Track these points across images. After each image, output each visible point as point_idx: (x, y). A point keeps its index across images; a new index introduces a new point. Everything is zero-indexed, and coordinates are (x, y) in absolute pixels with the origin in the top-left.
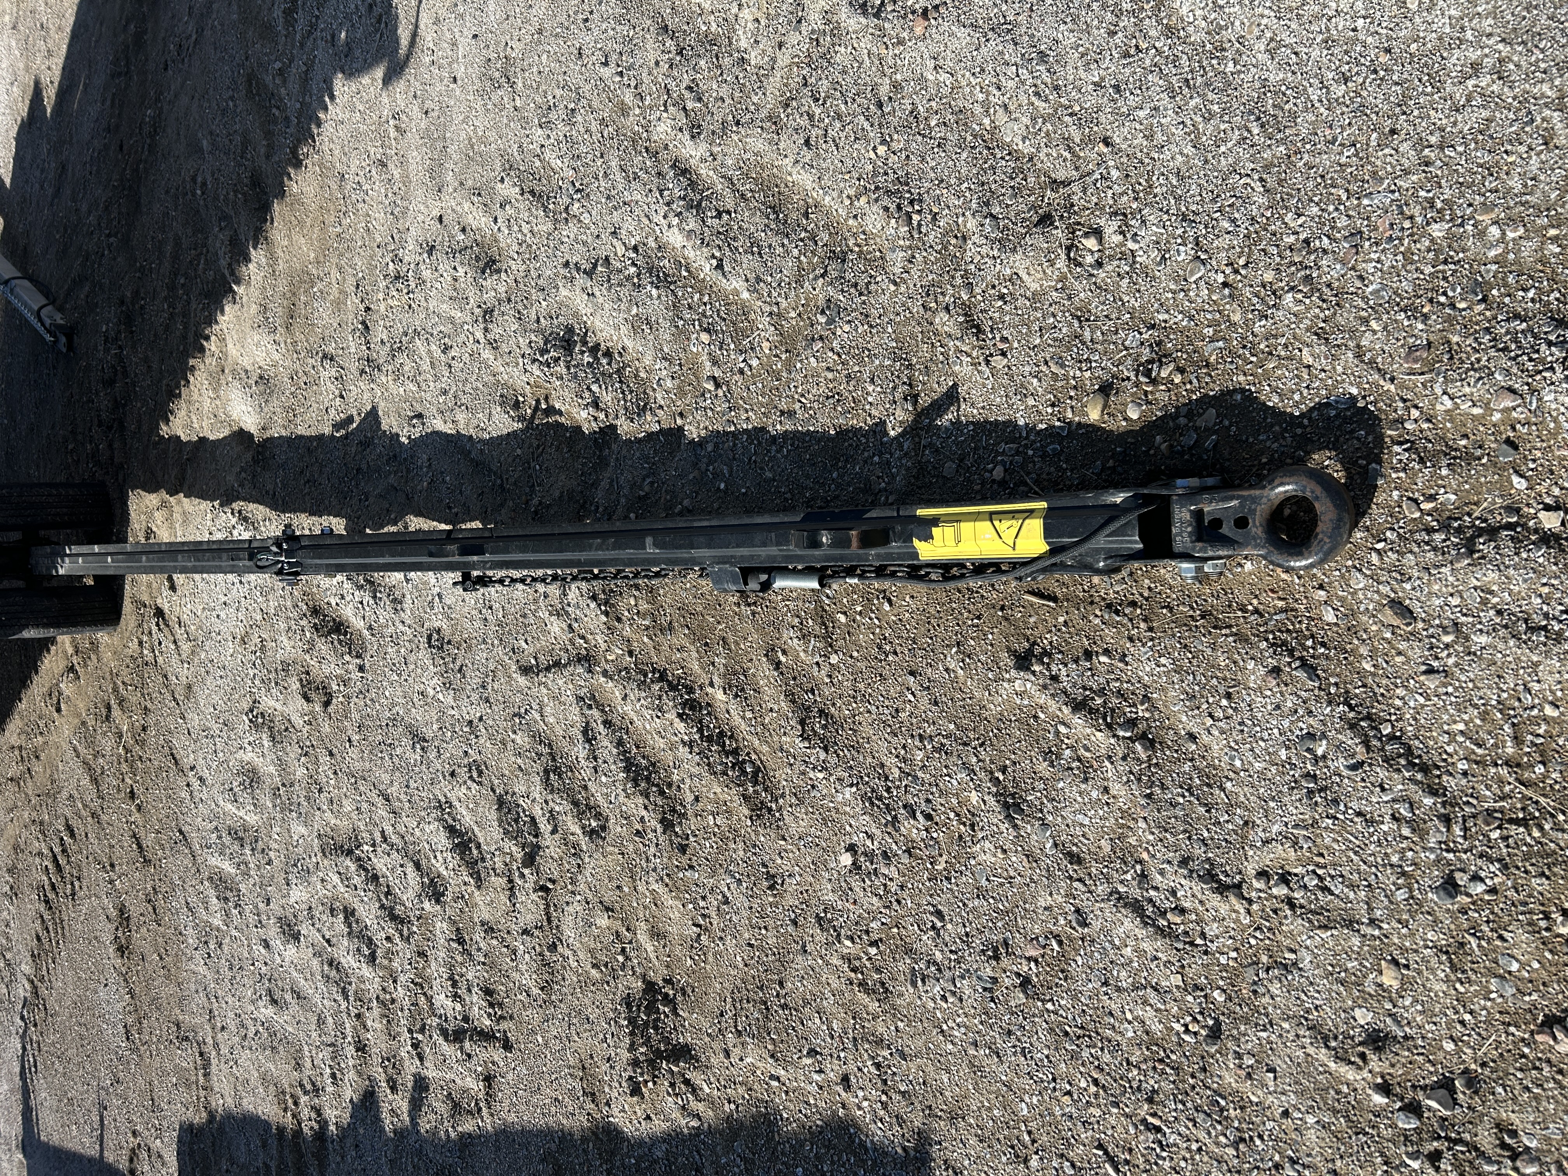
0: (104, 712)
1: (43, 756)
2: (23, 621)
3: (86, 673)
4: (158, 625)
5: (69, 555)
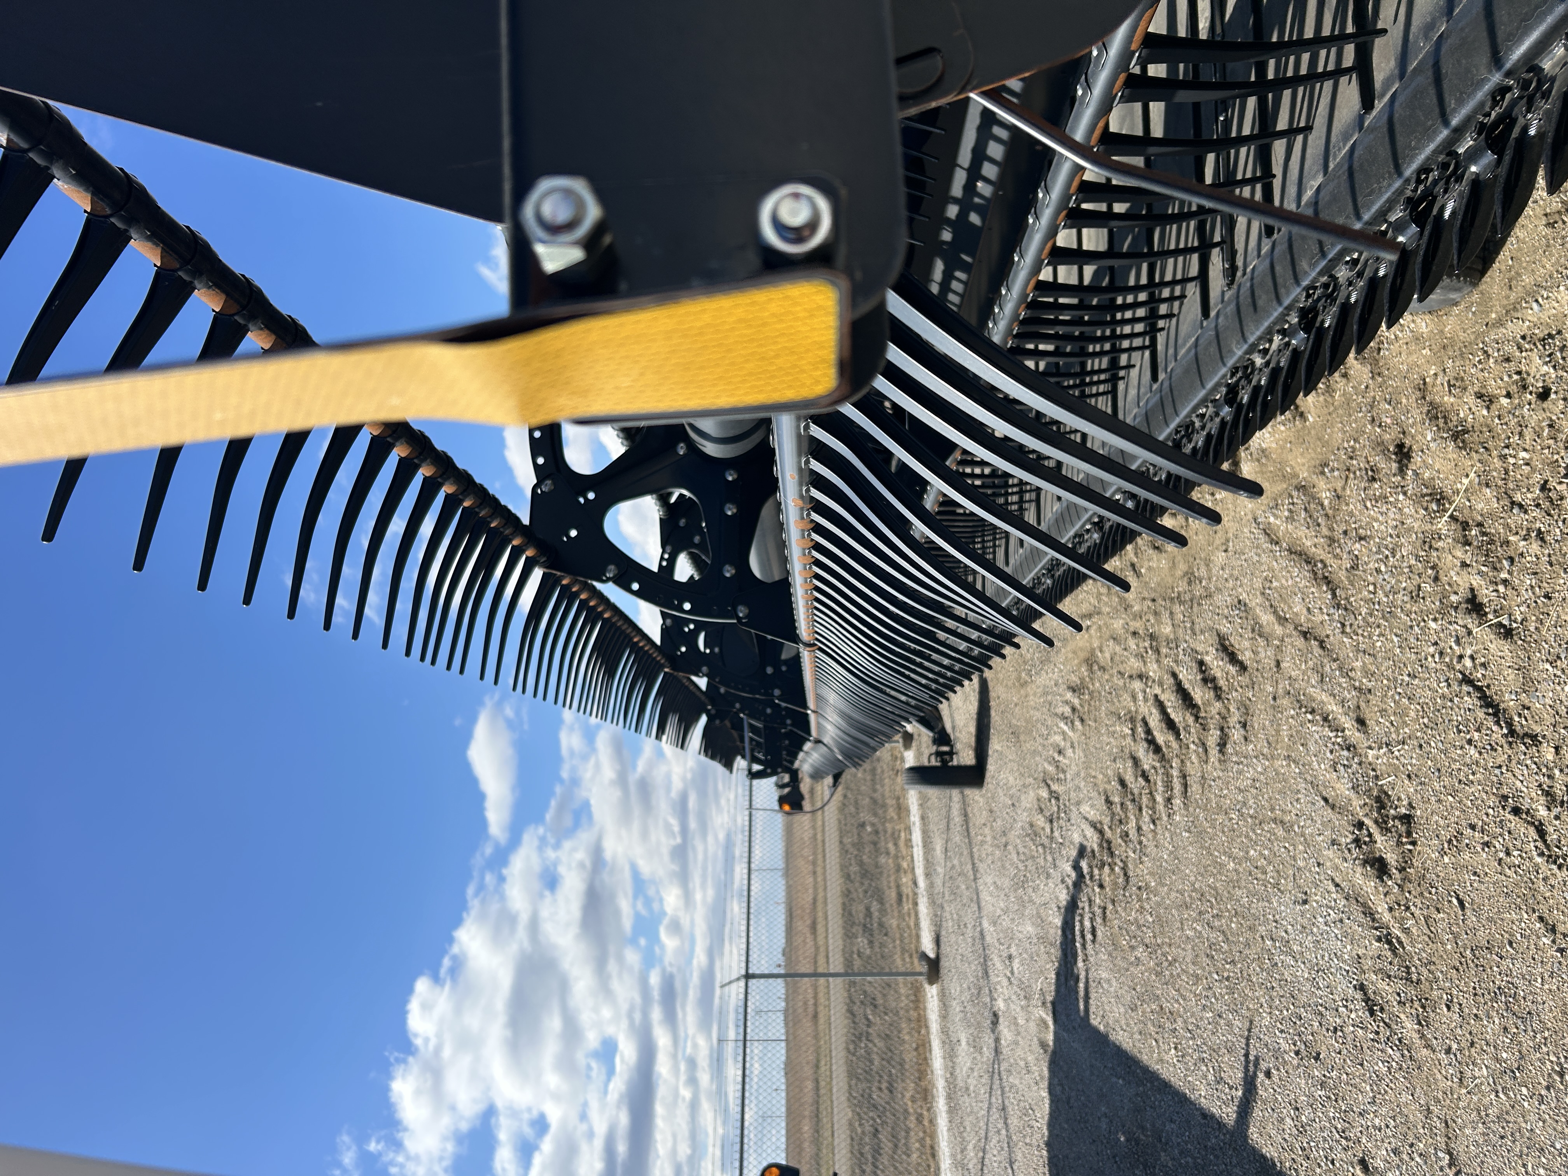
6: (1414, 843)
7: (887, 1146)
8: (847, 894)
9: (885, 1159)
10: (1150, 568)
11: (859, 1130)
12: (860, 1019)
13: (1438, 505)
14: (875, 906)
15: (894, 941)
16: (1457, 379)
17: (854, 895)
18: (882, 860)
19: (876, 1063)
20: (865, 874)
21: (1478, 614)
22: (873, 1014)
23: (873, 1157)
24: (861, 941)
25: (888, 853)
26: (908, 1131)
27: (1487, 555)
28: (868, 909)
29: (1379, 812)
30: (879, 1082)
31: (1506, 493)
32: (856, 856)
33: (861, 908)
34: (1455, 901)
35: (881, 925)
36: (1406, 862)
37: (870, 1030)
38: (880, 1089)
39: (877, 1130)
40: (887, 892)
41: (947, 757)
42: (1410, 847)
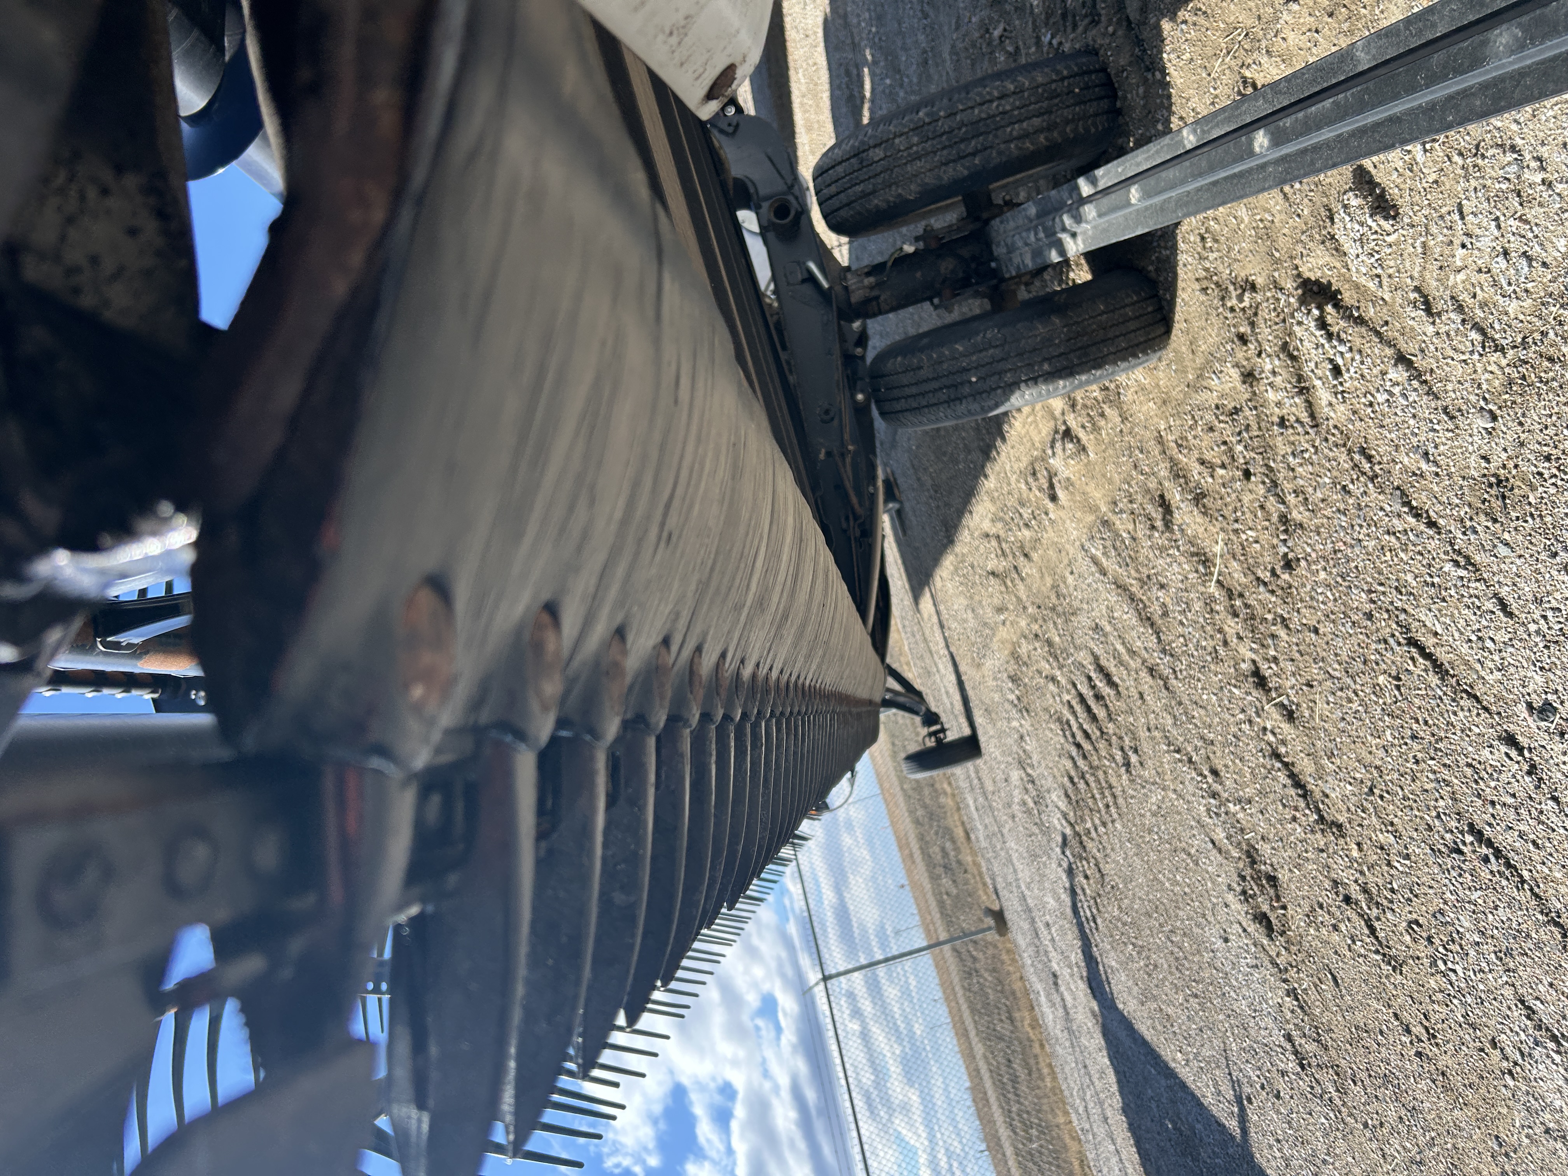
0: (1157, 514)
1: (1035, 556)
2: (1009, 377)
3: (1099, 442)
4: (1322, 324)
5: (1089, 199)
6: (1284, 907)
7: (1022, 1074)
8: (921, 838)
9: (1023, 1088)
10: (1027, 574)
11: (995, 1063)
12: (965, 956)
13: (1205, 567)
14: (948, 845)
15: (974, 878)
16: (1181, 438)
17: (928, 839)
18: (942, 800)
19: (991, 997)
20: (931, 816)
21: (1264, 689)
22: (976, 950)
23: (1014, 1087)
24: (946, 881)
25: (945, 793)
26: (1036, 1056)
27: (1253, 631)
28: (943, 850)
29: (1252, 868)
30: (999, 1014)
31: (1249, 569)
32: (919, 800)
33: (937, 849)
34: (1329, 976)
35: (959, 862)
36: (1284, 925)
37: (978, 966)
38: (1001, 1021)
39: (1009, 1061)
40: (955, 829)
41: (942, 735)
42: (1283, 912)
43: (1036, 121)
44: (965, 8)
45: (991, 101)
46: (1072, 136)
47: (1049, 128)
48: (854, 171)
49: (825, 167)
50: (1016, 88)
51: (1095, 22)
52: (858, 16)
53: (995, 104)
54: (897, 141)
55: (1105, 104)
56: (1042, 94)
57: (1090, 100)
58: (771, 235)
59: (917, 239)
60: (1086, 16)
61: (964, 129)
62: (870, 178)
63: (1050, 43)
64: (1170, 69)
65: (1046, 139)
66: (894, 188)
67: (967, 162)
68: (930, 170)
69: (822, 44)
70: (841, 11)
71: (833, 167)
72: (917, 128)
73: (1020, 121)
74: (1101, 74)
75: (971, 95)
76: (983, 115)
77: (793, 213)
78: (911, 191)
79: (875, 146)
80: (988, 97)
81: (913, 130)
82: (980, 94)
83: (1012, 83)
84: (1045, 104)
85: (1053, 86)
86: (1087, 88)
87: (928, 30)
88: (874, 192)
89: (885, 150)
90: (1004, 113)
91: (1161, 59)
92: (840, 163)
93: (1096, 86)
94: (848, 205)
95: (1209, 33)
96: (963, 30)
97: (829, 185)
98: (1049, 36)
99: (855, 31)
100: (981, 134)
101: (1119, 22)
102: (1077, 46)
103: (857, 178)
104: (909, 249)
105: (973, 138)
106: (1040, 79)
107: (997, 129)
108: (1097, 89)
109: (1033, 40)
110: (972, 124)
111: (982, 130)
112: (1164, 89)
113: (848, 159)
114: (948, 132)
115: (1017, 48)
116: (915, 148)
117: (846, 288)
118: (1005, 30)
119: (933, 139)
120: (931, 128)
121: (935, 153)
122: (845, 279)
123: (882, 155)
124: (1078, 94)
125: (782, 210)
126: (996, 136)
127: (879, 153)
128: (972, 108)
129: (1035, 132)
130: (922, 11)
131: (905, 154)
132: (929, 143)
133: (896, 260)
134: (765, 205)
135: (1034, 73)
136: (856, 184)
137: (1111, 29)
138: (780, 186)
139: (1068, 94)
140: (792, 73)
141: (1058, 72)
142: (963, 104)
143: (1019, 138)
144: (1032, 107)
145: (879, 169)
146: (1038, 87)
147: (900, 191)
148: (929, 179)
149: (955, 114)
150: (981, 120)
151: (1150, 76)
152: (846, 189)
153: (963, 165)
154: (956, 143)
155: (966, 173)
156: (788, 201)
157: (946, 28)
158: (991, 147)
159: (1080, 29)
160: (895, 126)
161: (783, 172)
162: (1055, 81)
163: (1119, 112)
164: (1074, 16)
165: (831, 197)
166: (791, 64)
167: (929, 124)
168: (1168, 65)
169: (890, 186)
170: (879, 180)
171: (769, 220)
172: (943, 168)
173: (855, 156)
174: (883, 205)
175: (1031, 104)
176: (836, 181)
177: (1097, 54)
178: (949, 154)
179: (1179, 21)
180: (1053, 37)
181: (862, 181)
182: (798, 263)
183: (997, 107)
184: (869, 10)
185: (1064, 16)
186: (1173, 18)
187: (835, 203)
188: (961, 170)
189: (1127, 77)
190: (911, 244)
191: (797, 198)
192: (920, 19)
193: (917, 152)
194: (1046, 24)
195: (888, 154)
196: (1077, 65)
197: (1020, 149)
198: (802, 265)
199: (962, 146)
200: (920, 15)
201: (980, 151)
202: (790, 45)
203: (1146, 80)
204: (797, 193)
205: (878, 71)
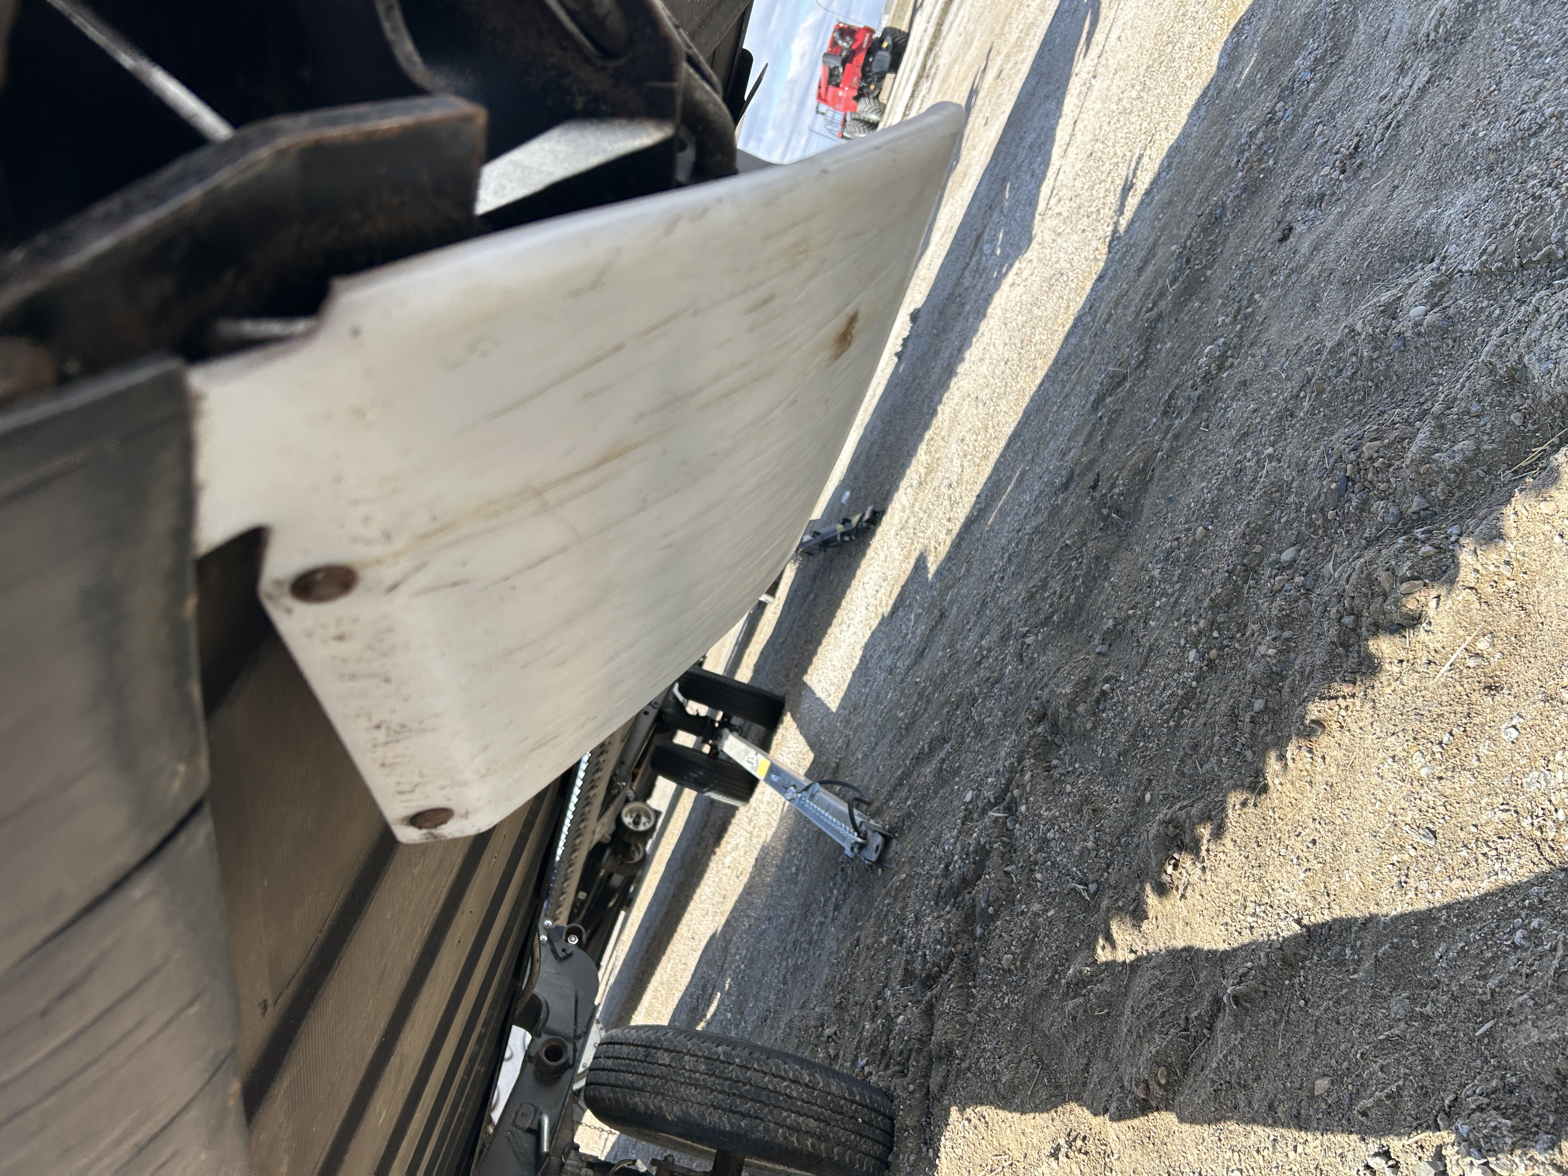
43: (812, 1123)
44: (816, 996)
45: (784, 1079)
46: (836, 1158)
47: (820, 1137)
48: (636, 1060)
49: (615, 1040)
50: (810, 1081)
51: (903, 1073)
52: (738, 948)
53: (785, 1083)
54: (687, 1058)
55: (878, 1150)
56: (829, 1103)
57: (867, 1137)
58: (531, 1067)
59: (654, 1162)
60: (899, 1064)
61: (748, 1087)
62: (645, 1074)
63: (863, 1068)
64: (942, 1155)
65: (813, 1145)
66: (659, 1098)
67: (734, 1118)
68: (699, 1104)
69: (700, 952)
70: (728, 938)
71: (622, 1044)
72: (710, 1058)
73: (798, 1113)
74: (887, 1121)
75: (770, 1062)
76: (770, 1087)
77: (563, 1060)
78: (672, 1112)
79: (666, 1050)
80: (783, 1073)
81: (706, 1058)
82: (778, 1067)
83: (809, 1075)
84: (827, 1113)
85: (842, 1102)
86: (869, 1123)
87: (781, 995)
88: (640, 1090)
89: (672, 1059)
90: (789, 1097)
91: (939, 1140)
92: (629, 1044)
93: (878, 1128)
94: (612, 1086)
95: (983, 1142)
96: (805, 1013)
97: (608, 1058)
98: (865, 1061)
99: (729, 958)
100: (760, 1102)
101: (921, 1085)
102: (881, 1084)
103: (635, 1067)
104: (642, 1167)
105: (752, 1100)
106: (834, 1089)
107: (775, 1107)
108: (878, 1131)
109: (852, 1057)
110: (757, 1087)
111: (763, 1099)
112: (930, 1169)
113: (638, 1046)
114: (733, 1081)
115: (837, 1055)
116: (698, 1075)
117: (562, 1165)
118: (835, 1034)
119: (718, 1077)
120: (721, 1067)
121: (712, 1091)
122: (567, 1156)
123: (667, 1061)
124: (859, 1125)
125: (555, 1052)
126: (771, 1112)
127: (665, 1058)
128: (765, 1073)
129: (807, 1132)
130: (785, 977)
131: (687, 1075)
132: (713, 1079)
133: (623, 1169)
134: (545, 1037)
135: (831, 1080)
136: (630, 1072)
137: (911, 1087)
138: (569, 1031)
139: (851, 1118)
140: (664, 959)
141: (851, 1093)
142: (759, 1065)
143: (789, 1128)
144: (815, 1108)
145: (657, 1072)
146: (828, 1094)
147: (663, 1104)
148: (694, 1112)
149: (748, 1069)
150: (767, 1089)
151: (924, 1149)
152: (620, 1071)
153: (729, 1119)
154: (734, 1094)
155: (728, 1128)
156: (565, 1047)
157: (794, 1002)
158: (761, 1119)
159: (889, 1072)
160: (693, 1044)
161: (580, 1020)
162: (845, 1099)
163: (887, 1165)
164: (891, 1058)
165: (603, 1069)
166: (668, 952)
167: (722, 1062)
168: (942, 1149)
169: (657, 1094)
170: (652, 1082)
171: (538, 1053)
172: (711, 1109)
173: (645, 1046)
174: (641, 1107)
175: (815, 1104)
176: (617, 1058)
177: (892, 1101)
178: (723, 1100)
179: (965, 1116)
180: (867, 1064)
181: (637, 1073)
182: (536, 1110)
183: (786, 1087)
184: (748, 949)
185: (884, 1053)
186: (962, 1110)
187: (603, 1076)
188: (725, 1123)
189: (906, 1138)
190: (645, 1163)
191: (575, 1050)
192: (779, 982)
193: (697, 1080)
194: (868, 1051)
195: (673, 1064)
196: (870, 1098)
197: (786, 1138)
198: (538, 1113)
199: (738, 1101)
200: (781, 979)
201: (751, 1117)
202: (677, 937)
203: (921, 1151)
204: (579, 1047)
205: (727, 1003)
